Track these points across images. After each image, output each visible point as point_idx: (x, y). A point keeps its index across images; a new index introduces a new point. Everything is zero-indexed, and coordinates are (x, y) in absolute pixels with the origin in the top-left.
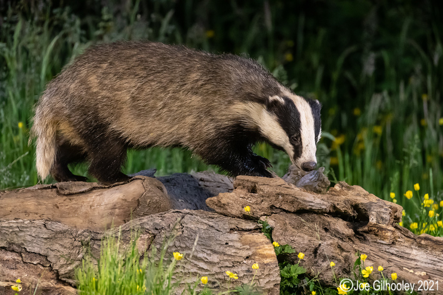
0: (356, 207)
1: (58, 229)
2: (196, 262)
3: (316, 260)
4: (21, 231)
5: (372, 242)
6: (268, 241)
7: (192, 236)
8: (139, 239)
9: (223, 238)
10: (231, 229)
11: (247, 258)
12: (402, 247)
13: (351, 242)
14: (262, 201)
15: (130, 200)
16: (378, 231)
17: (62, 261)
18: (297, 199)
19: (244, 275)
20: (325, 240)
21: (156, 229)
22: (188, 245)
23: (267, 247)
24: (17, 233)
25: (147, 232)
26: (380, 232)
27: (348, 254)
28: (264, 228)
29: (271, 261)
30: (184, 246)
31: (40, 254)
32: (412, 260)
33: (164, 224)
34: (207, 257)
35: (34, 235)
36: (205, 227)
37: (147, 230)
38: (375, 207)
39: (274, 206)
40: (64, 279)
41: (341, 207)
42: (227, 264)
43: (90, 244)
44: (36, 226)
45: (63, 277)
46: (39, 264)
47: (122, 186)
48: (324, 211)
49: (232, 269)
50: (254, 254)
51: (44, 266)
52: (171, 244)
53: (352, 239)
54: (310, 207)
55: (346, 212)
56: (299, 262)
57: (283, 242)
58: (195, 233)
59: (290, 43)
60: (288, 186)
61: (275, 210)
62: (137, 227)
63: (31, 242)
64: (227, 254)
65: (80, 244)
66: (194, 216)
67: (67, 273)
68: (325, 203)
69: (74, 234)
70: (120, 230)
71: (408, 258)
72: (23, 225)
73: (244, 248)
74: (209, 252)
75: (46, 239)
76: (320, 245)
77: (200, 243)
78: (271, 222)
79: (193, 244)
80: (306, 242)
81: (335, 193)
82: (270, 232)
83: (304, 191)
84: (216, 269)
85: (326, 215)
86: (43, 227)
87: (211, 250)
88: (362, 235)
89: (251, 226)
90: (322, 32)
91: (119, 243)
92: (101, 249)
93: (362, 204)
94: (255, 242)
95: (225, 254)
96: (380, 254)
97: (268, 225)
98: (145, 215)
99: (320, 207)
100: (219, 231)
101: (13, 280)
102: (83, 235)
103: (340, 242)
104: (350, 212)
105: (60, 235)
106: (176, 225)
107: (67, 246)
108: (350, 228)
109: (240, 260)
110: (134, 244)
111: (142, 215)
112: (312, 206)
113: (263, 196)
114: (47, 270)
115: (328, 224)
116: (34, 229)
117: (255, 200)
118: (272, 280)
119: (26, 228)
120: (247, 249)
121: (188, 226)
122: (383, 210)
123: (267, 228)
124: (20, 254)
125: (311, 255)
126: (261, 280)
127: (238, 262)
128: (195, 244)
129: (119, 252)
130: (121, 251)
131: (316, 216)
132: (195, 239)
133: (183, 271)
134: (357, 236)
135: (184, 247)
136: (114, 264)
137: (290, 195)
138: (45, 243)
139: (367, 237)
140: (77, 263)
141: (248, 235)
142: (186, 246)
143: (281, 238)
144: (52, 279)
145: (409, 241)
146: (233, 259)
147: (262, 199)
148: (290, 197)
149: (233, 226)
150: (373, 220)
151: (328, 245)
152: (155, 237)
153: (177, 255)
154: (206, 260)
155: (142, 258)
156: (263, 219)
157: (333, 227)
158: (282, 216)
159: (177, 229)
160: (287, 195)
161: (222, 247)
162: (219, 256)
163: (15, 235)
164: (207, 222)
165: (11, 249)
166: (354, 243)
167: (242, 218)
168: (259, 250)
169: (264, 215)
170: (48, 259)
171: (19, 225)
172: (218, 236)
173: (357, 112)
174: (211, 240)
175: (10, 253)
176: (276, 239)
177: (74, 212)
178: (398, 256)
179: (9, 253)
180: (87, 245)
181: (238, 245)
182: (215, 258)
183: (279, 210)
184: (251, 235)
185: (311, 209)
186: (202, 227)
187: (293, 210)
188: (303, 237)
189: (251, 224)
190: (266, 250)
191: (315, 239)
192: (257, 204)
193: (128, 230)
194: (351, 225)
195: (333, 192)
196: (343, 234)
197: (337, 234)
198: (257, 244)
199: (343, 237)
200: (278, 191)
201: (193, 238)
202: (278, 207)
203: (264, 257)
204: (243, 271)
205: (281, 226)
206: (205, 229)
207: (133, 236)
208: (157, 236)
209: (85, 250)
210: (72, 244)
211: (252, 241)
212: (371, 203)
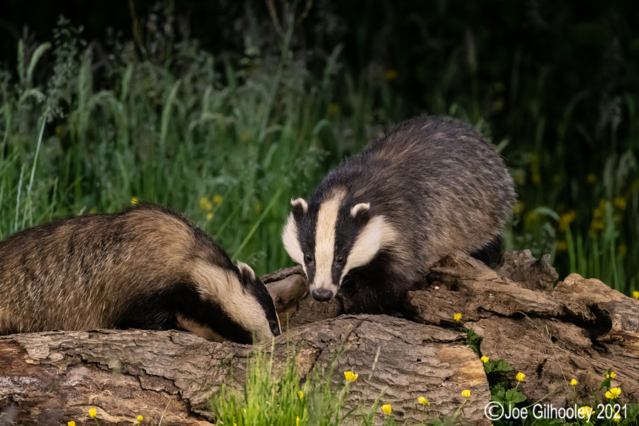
0: (593, 308)
1: (190, 343)
2: (377, 386)
3: (540, 381)
4: (138, 346)
5: (616, 355)
6: (474, 355)
7: (371, 350)
8: (300, 355)
9: (413, 353)
10: (424, 341)
11: (447, 379)
13: (588, 356)
14: (467, 301)
15: (286, 302)
16: (624, 340)
17: (195, 387)
18: (514, 298)
19: (443, 403)
20: (552, 354)
21: (323, 341)
22: (366, 362)
23: (473, 364)
24: (133, 349)
25: (310, 345)
26: (627, 341)
27: (584, 372)
28: (469, 338)
29: (479, 383)
30: (361, 364)
31: (164, 378)
33: (332, 335)
34: (393, 379)
35: (156, 351)
36: (390, 338)
37: (310, 343)
38: (620, 308)
39: (483, 309)
40: (198, 411)
41: (574, 308)
42: (420, 387)
43: (232, 363)
44: (159, 339)
45: (197, 409)
46: (164, 391)
47: (275, 283)
48: (550, 313)
49: (427, 395)
50: (457, 374)
51: (170, 394)
52: (343, 362)
53: (589, 351)
54: (532, 308)
55: (580, 315)
56: (519, 383)
57: (496, 357)
58: (376, 346)
59: (499, 86)
60: (502, 281)
61: (484, 313)
62: (297, 338)
63: (152, 361)
64: (419, 375)
65: (219, 362)
66: (374, 323)
67: (201, 403)
68: (552, 303)
69: (211, 350)
70: (273, 344)
72: (140, 339)
73: (443, 366)
74: (395, 372)
75: (172, 356)
76: (545, 360)
77: (382, 359)
78: (478, 330)
79: (373, 361)
80: (526, 356)
81: (564, 289)
82: (477, 344)
83: (523, 287)
84: (405, 395)
85: (553, 319)
86: (168, 341)
87: (398, 369)
88: (603, 347)
89: (453, 337)
90: (545, 71)
91: (271, 362)
92: (247, 370)
93: (602, 303)
94: (457, 358)
95: (416, 375)
96: (627, 371)
97: (474, 334)
98: (307, 322)
99: (546, 309)
100: (409, 343)
101: (128, 414)
102: (224, 351)
103: (573, 356)
104: (586, 314)
105: (192, 352)
106: (349, 335)
107: (202, 367)
108: (586, 337)
109: (437, 383)
110: (293, 360)
111: (302, 322)
112: (534, 307)
113: (467, 295)
114: (174, 399)
115: (555, 331)
116: (156, 344)
117: (456, 301)
118: (481, 409)
119: (146, 342)
120: (447, 368)
121: (365, 336)
122: (630, 311)
123: (473, 338)
124: (137, 378)
125: (534, 374)
126: (467, 409)
127: (434, 385)
128: (376, 360)
129: (272, 373)
130: (276, 371)
131: (539, 321)
132: (375, 355)
133: (359, 398)
134: (596, 347)
135: (361, 366)
136: (265, 390)
137: (504, 293)
138: (172, 363)
139: (610, 349)
140: (214, 389)
141: (448, 349)
142: (364, 365)
143: (492, 352)
144: (181, 411)
146: (427, 380)
148: (505, 296)
149: (427, 337)
150: (617, 325)
151: (556, 360)
152: (320, 352)
153: (350, 376)
154: (391, 383)
155: (303, 381)
156: (467, 326)
157: (563, 335)
158: (493, 322)
159: (351, 342)
160: (500, 292)
161: (412, 365)
162: (409, 377)
163: (130, 353)
164: (391, 331)
165: (124, 371)
166: (591, 357)
167: (438, 326)
168: (463, 368)
169: (470, 320)
170: (176, 384)
171: (136, 338)
172: (407, 349)
173: (591, 178)
174: (397, 356)
175: (124, 376)
176: (486, 353)
180: (229, 364)
181: (435, 362)
182: (403, 380)
183: (490, 313)
184: (451, 348)
185: (533, 311)
186: (385, 338)
187: (508, 314)
188: (523, 350)
189: (451, 333)
190: (472, 368)
191: (539, 353)
192: (460, 305)
193: (283, 343)
194: (588, 333)
195: (563, 289)
196: (577, 345)
197: (569, 344)
198: (459, 360)
199: (576, 349)
200: (487, 287)
201: (372, 352)
202: (487, 309)
203: (469, 377)
204: (441, 397)
205: (492, 336)
206: (388, 341)
207: (291, 352)
208: (324, 351)
209: (225, 372)
210: (208, 363)
211: (453, 355)
212: (614, 303)
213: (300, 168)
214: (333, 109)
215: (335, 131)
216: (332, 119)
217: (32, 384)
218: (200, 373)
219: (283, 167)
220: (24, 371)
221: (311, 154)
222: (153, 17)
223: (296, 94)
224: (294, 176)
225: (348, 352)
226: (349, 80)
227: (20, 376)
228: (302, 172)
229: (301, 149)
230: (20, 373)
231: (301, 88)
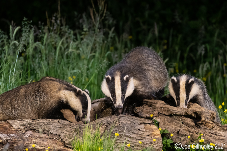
0: (196, 113)
1: (65, 123)
2: (125, 138)
3: (178, 136)
4: (48, 124)
5: (203, 128)
6: (157, 128)
7: (124, 126)
8: (100, 127)
9: (137, 127)
10: (141, 123)
11: (148, 136)
12: (216, 130)
13: (194, 129)
14: (155, 111)
15: (96, 111)
16: (205, 123)
17: (67, 138)
18: (170, 109)
19: (147, 143)
20: (182, 128)
21: (108, 123)
22: (122, 130)
23: (156, 131)
24: (47, 125)
25: (104, 124)
26: (206, 124)
27: (192, 134)
28: (155, 122)
29: (158, 137)
30: (120, 131)
31: (56, 134)
32: (220, 136)
33: (111, 121)
34: (130, 136)
35: (54, 126)
36: (130, 122)
38: (204, 113)
39: (160, 113)
40: (68, 146)
41: (189, 113)
42: (139, 138)
43: (79, 130)
44: (55, 122)
45: (67, 145)
46: (56, 139)
47: (93, 104)
49: (141, 141)
50: (151, 134)
51: (59, 140)
52: (114, 130)
53: (194, 127)
55: (191, 115)
56: (171, 137)
57: (164, 129)
58: (125, 125)
59: (166, 41)
60: (166, 104)
62: (100, 122)
63: (53, 129)
65: (74, 130)
66: (125, 117)
67: (69, 143)
68: (182, 111)
69: (72, 126)
70: (92, 124)
71: (219, 135)
72: (49, 122)
73: (147, 131)
74: (131, 133)
75: (59, 128)
76: (180, 130)
77: (127, 129)
78: (158, 120)
80: (174, 128)
82: (158, 124)
84: (134, 141)
85: (182, 116)
86: (58, 123)
87: (132, 132)
88: (199, 125)
89: (150, 122)
90: (180, 36)
91: (91, 130)
92: (83, 132)
93: (198, 111)
94: (151, 129)
95: (138, 134)
96: (206, 133)
97: (157, 121)
98: (103, 117)
99: (180, 113)
100: (136, 124)
101: (45, 146)
102: (76, 126)
103: (189, 128)
104: (193, 115)
105: (66, 126)
106: (117, 121)
107: (69, 131)
108: (193, 122)
109: (145, 137)
110: (98, 129)
111: (101, 117)
112: (176, 112)
114: (60, 142)
115: (183, 120)
116: (54, 124)
117: (151, 110)
118: (159, 145)
120: (148, 132)
121: (122, 122)
122: (207, 114)
123: (157, 122)
124: (48, 135)
125: (176, 134)
126: (154, 145)
127: (144, 137)
128: (125, 129)
129: (92, 133)
130: (93, 133)
131: (178, 117)
133: (120, 141)
136: (89, 139)
137: (166, 108)
138: (59, 130)
139: (201, 126)
140: (73, 138)
141: (148, 126)
142: (121, 131)
143: (163, 127)
144: (62, 145)
145: (219, 128)
146: (142, 136)
147: (154, 110)
149: (142, 122)
150: (203, 119)
151: (184, 129)
152: (107, 126)
153: (117, 134)
154: (130, 137)
155: (101, 136)
156: (155, 118)
157: (186, 122)
158: (163, 117)
159: (117, 123)
160: (165, 108)
161: (137, 131)
162: (136, 135)
163: (46, 126)
164: (130, 120)
165: (44, 132)
166: (195, 129)
167: (145, 118)
168: (153, 132)
169: (156, 117)
170: (61, 137)
171: (47, 122)
172: (135, 126)
173: (195, 71)
174: (132, 128)
176: (161, 127)
177: (72, 116)
178: (214, 134)
179: (43, 134)
180: (78, 130)
181: (144, 130)
182: (134, 136)
183: (162, 115)
184: (150, 126)
185: (176, 114)
186: (128, 122)
187: (168, 115)
188: (173, 126)
189: (150, 121)
190: (156, 132)
191: (178, 127)
192: (152, 112)
193: (95, 123)
194: (194, 121)
196: (190, 125)
197: (188, 125)
198: (152, 130)
199: (190, 126)
200: (161, 106)
201: (124, 127)
202: (161, 113)
203: (155, 135)
204: (146, 141)
205: (163, 122)
206: (129, 123)
207: (98, 126)
208: (108, 126)
209: (76, 133)
210: (71, 130)
211: (150, 128)
212: (202, 111)
213: (101, 67)
214: (112, 48)
215: (112, 55)
216: (111, 51)
217: (14, 136)
218: (68, 133)
219: (95, 67)
220: (11, 132)
221: (104, 63)
222: (54, 18)
223: (100, 43)
224: (98, 70)
225: (116, 127)
226: (117, 39)
227: (10, 134)
228: (101, 68)
229: (101, 61)
230: (10, 133)
231: (101, 41)
